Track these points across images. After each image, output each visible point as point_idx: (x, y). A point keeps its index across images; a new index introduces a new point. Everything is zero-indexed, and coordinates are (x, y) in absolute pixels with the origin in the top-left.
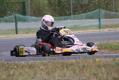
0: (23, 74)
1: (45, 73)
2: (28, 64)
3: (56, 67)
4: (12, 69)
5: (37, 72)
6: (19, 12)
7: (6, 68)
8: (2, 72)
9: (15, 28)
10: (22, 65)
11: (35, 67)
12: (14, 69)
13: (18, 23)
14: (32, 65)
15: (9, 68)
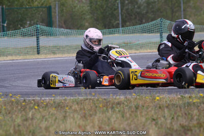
0: (47, 117)
1: (79, 116)
2: (54, 102)
3: (96, 107)
4: (31, 109)
5: (68, 114)
6: (43, 22)
7: (21, 108)
8: (16, 113)
9: (36, 45)
10: (45, 103)
11: (64, 107)
12: (34, 110)
13: (40, 38)
14: (61, 104)
15: (26, 108)
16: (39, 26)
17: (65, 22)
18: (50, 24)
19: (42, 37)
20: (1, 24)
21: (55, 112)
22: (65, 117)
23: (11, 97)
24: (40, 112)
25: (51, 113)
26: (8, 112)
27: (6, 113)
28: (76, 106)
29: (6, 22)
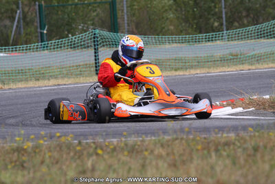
0: (116, 166)
1: (166, 165)
2: (126, 145)
3: (192, 150)
4: (90, 155)
5: (148, 161)
6: (102, 26)
7: (75, 154)
8: (67, 163)
9: (94, 62)
10: (112, 147)
11: (142, 151)
12: (95, 157)
13: (100, 49)
14: (137, 147)
15: (83, 154)
16: (97, 31)
17: (137, 27)
18: (114, 27)
19: (102, 48)
20: (39, 30)
21: (128, 159)
22: (143, 166)
23: (59, 137)
24: (105, 160)
25: (121, 161)
26: (54, 162)
27: (52, 163)
28: (161, 150)
29: (46, 27)
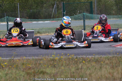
0: (90, 67)
1: (109, 67)
2: (94, 59)
3: (120, 61)
4: (80, 63)
5: (102, 66)
6: (87, 11)
7: (75, 62)
8: (72, 65)
9: (83, 25)
10: (89, 59)
11: (100, 61)
12: (82, 64)
13: (86, 20)
14: (98, 60)
15: (78, 62)
16: (85, 13)
17: (100, 12)
18: (91, 12)
19: (87, 20)
20: (63, 12)
21: (95, 65)
22: (101, 68)
23: (69, 56)
24: (86, 65)
25: (92, 65)
26: (67, 65)
27: (66, 65)
28: (108, 61)
29: (65, 11)
